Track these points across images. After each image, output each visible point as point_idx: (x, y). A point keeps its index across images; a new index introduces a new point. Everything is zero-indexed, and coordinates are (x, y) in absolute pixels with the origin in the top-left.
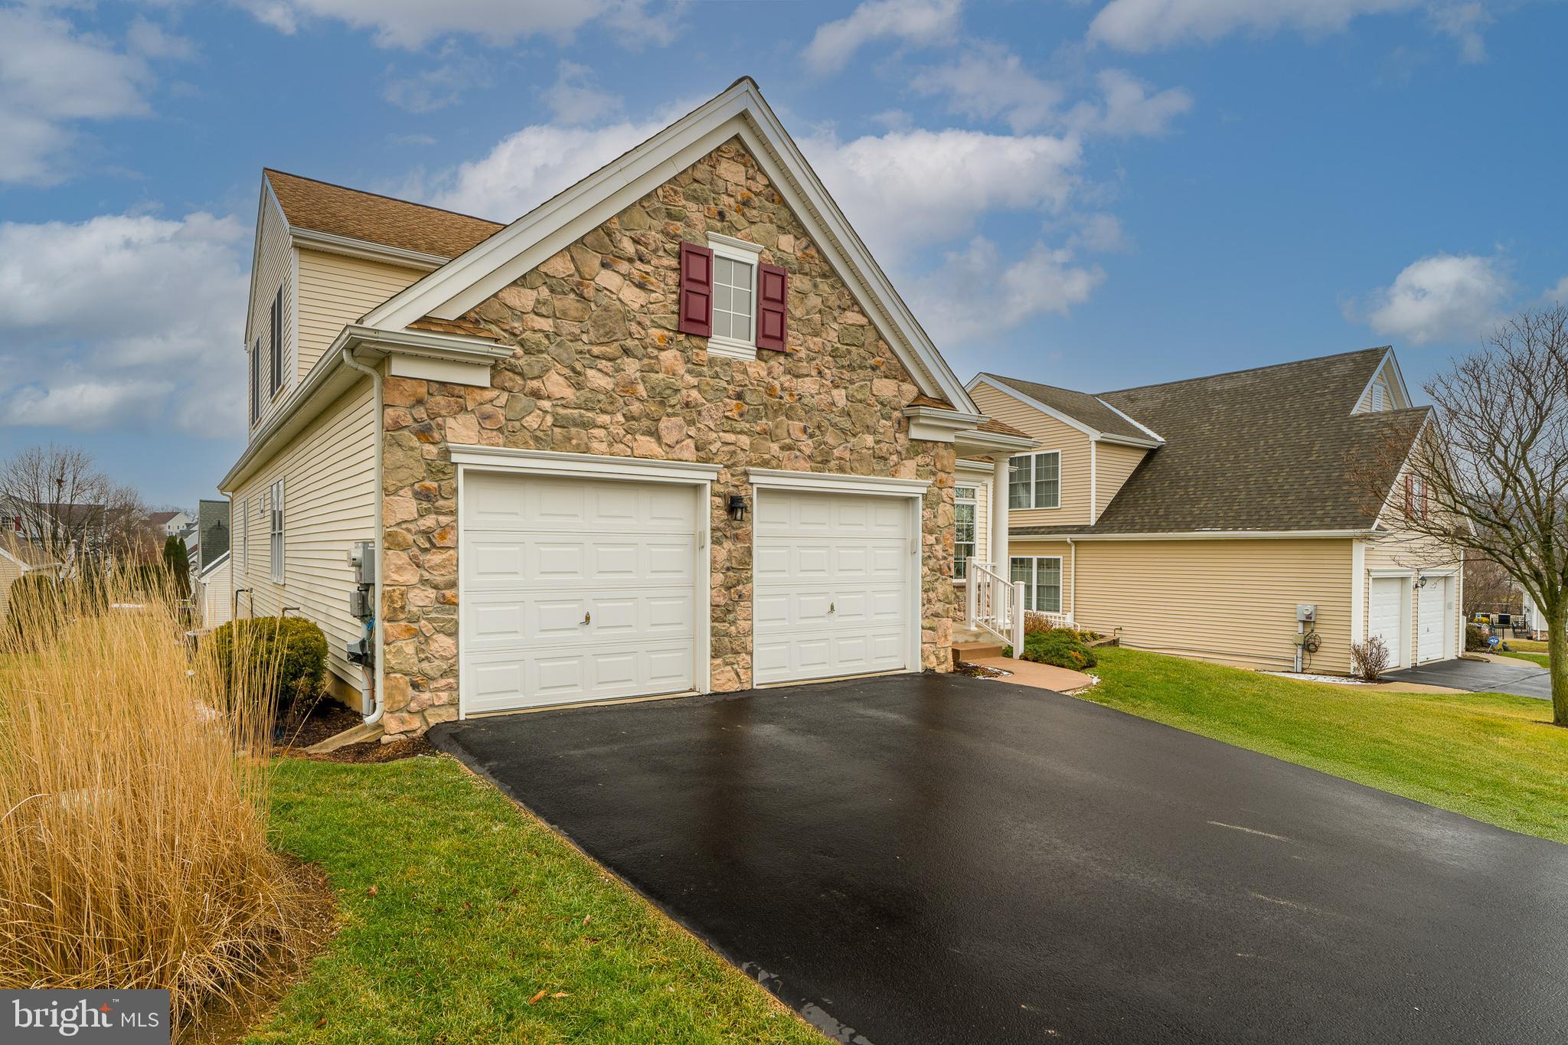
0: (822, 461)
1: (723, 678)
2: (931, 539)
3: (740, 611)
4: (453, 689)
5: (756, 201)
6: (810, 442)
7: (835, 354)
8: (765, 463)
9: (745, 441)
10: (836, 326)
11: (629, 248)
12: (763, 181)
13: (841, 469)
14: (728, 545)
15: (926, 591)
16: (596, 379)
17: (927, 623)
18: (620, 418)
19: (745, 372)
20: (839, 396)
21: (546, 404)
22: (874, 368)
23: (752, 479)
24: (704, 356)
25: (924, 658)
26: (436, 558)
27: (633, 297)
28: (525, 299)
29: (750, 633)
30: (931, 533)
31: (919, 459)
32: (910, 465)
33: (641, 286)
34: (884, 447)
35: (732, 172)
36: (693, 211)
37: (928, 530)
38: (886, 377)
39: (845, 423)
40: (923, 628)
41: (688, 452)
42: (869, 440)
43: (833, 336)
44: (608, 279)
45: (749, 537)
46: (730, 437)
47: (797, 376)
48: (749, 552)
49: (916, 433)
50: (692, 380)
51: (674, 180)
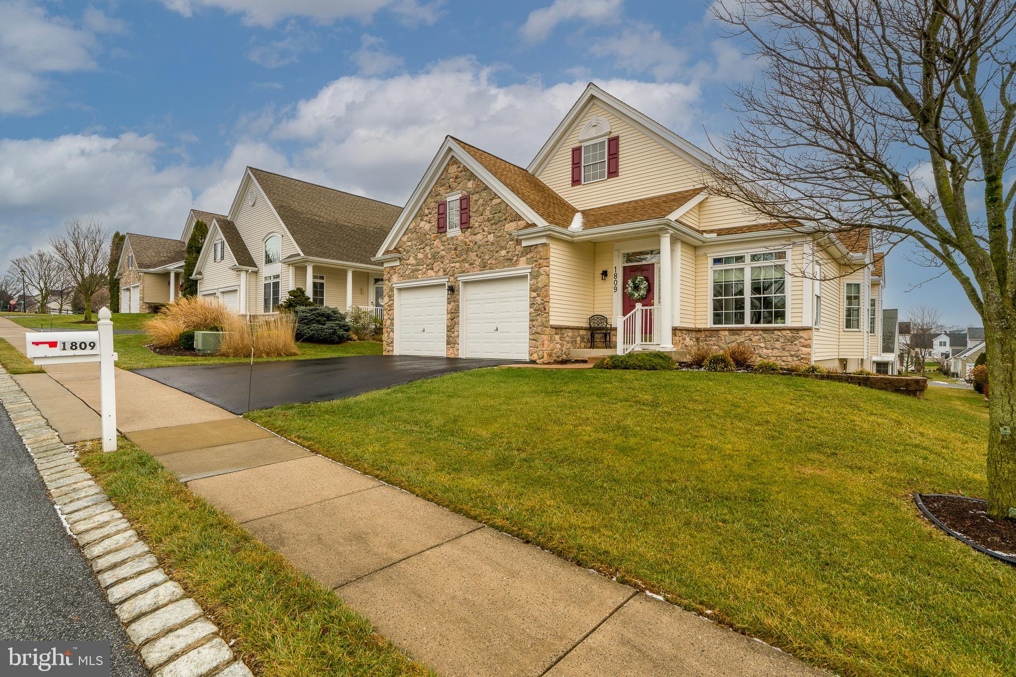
0: (484, 266)
1: (450, 352)
2: (534, 294)
3: (456, 329)
4: (393, 346)
5: (460, 175)
6: (479, 260)
7: (489, 220)
8: (464, 272)
9: (457, 265)
10: (489, 208)
11: (427, 211)
12: (462, 166)
13: (491, 268)
14: (452, 304)
15: (531, 321)
16: (420, 256)
17: (532, 337)
18: (425, 266)
19: (457, 240)
20: (491, 238)
21: (409, 267)
22: (505, 219)
23: (459, 279)
24: (445, 238)
25: (531, 355)
26: (390, 312)
27: (427, 226)
28: (405, 239)
29: (458, 336)
30: (534, 291)
31: (529, 256)
32: (523, 259)
33: (429, 222)
34: (510, 254)
35: (453, 170)
36: (442, 190)
37: (532, 290)
38: (511, 221)
39: (493, 248)
40: (530, 339)
41: (441, 273)
42: (503, 253)
43: (487, 213)
44: (422, 224)
45: (458, 301)
46: (453, 265)
47: (475, 235)
48: (458, 305)
49: (524, 244)
50: (442, 248)
51: (436, 183)
